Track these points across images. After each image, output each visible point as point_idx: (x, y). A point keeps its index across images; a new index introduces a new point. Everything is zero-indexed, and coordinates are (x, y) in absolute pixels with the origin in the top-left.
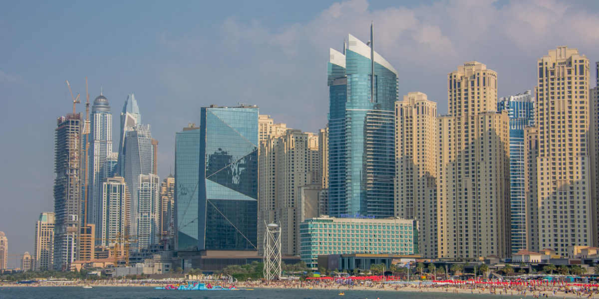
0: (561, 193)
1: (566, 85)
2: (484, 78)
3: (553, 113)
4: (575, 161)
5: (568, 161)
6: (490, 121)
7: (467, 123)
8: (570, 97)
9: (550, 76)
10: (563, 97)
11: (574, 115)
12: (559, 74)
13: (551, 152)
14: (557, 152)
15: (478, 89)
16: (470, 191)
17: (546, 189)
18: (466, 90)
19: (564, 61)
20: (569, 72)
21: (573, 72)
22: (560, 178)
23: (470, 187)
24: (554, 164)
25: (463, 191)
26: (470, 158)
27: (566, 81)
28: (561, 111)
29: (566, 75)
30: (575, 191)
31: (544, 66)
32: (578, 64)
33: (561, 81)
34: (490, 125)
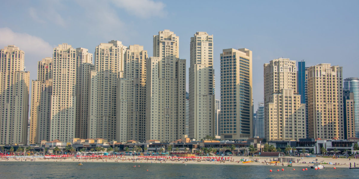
0: (62, 113)
1: (67, 62)
2: (19, 54)
3: (60, 75)
4: (69, 98)
5: (66, 98)
6: (22, 76)
7: (9, 76)
8: (69, 68)
9: (60, 57)
10: (66, 68)
11: (70, 76)
12: (64, 56)
13: (59, 93)
14: (61, 93)
15: (16, 59)
16: (9, 110)
17: (55, 111)
18: (10, 59)
19: (66, 50)
20: (69, 56)
21: (70, 56)
22: (62, 106)
23: (9, 108)
24: (60, 99)
25: (5, 110)
26: (10, 93)
27: (67, 60)
28: (64, 74)
29: (67, 57)
30: (69, 112)
31: (57, 52)
32: (73, 53)
33: (65, 60)
34: (22, 78)
